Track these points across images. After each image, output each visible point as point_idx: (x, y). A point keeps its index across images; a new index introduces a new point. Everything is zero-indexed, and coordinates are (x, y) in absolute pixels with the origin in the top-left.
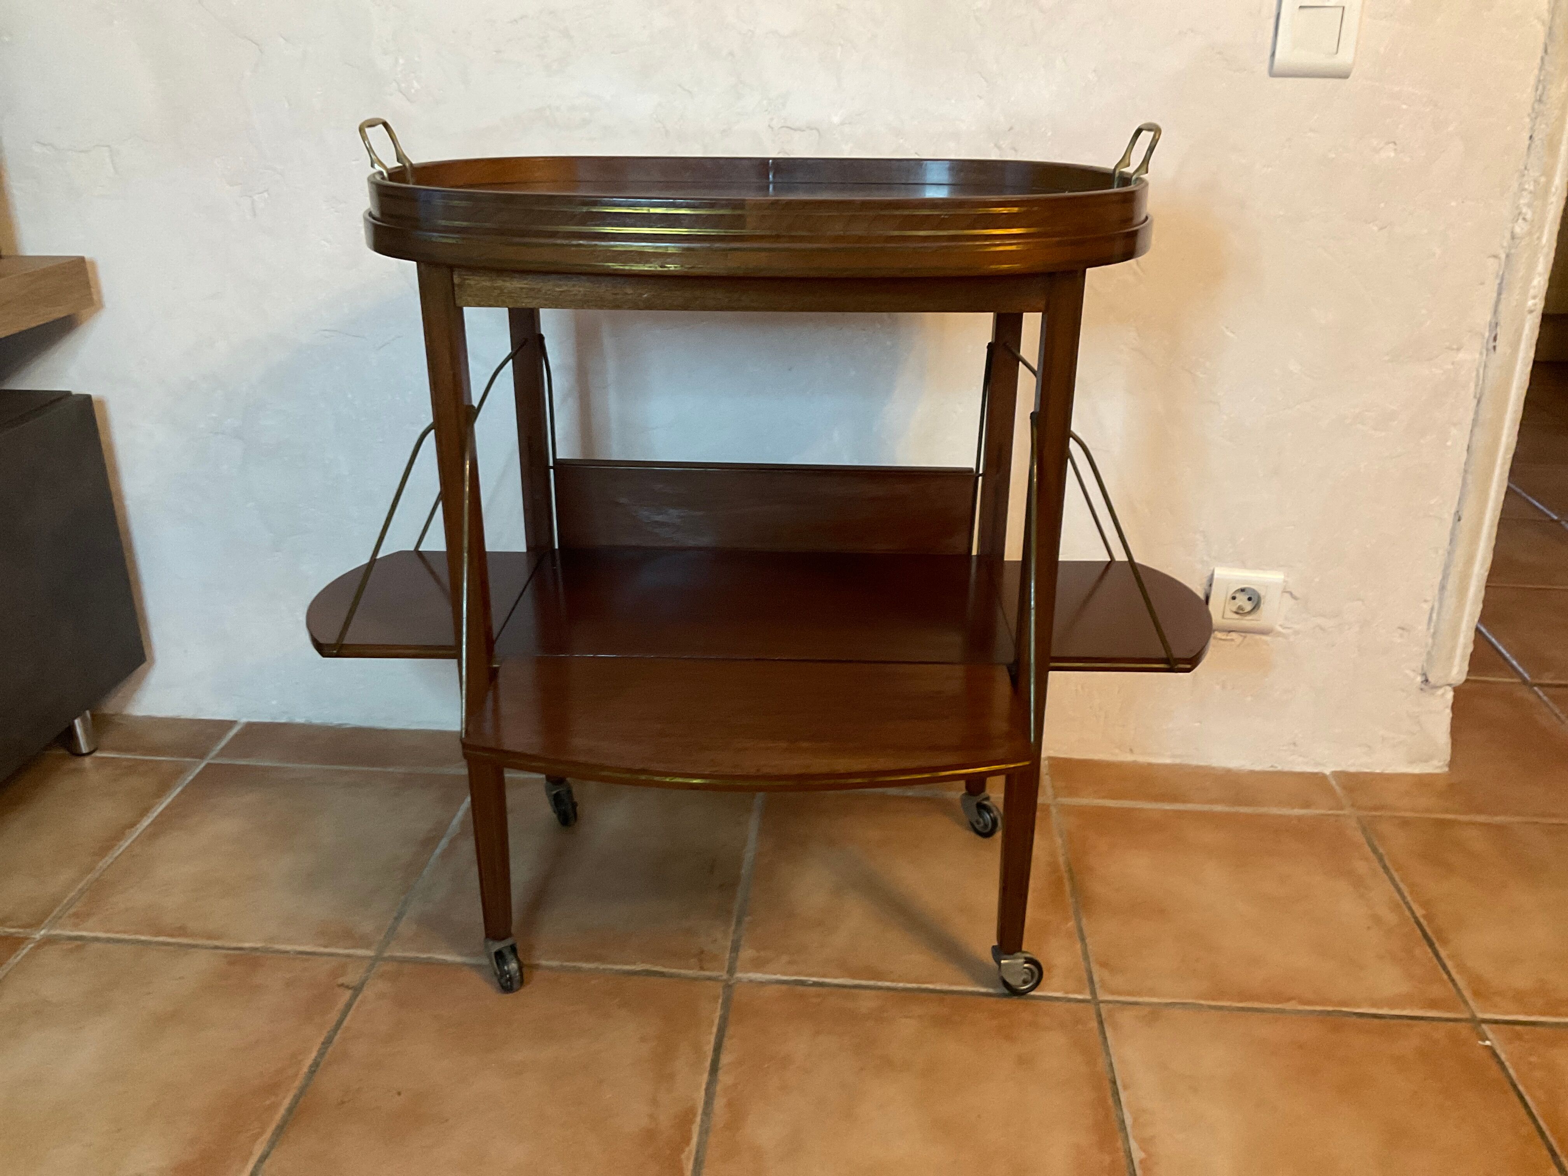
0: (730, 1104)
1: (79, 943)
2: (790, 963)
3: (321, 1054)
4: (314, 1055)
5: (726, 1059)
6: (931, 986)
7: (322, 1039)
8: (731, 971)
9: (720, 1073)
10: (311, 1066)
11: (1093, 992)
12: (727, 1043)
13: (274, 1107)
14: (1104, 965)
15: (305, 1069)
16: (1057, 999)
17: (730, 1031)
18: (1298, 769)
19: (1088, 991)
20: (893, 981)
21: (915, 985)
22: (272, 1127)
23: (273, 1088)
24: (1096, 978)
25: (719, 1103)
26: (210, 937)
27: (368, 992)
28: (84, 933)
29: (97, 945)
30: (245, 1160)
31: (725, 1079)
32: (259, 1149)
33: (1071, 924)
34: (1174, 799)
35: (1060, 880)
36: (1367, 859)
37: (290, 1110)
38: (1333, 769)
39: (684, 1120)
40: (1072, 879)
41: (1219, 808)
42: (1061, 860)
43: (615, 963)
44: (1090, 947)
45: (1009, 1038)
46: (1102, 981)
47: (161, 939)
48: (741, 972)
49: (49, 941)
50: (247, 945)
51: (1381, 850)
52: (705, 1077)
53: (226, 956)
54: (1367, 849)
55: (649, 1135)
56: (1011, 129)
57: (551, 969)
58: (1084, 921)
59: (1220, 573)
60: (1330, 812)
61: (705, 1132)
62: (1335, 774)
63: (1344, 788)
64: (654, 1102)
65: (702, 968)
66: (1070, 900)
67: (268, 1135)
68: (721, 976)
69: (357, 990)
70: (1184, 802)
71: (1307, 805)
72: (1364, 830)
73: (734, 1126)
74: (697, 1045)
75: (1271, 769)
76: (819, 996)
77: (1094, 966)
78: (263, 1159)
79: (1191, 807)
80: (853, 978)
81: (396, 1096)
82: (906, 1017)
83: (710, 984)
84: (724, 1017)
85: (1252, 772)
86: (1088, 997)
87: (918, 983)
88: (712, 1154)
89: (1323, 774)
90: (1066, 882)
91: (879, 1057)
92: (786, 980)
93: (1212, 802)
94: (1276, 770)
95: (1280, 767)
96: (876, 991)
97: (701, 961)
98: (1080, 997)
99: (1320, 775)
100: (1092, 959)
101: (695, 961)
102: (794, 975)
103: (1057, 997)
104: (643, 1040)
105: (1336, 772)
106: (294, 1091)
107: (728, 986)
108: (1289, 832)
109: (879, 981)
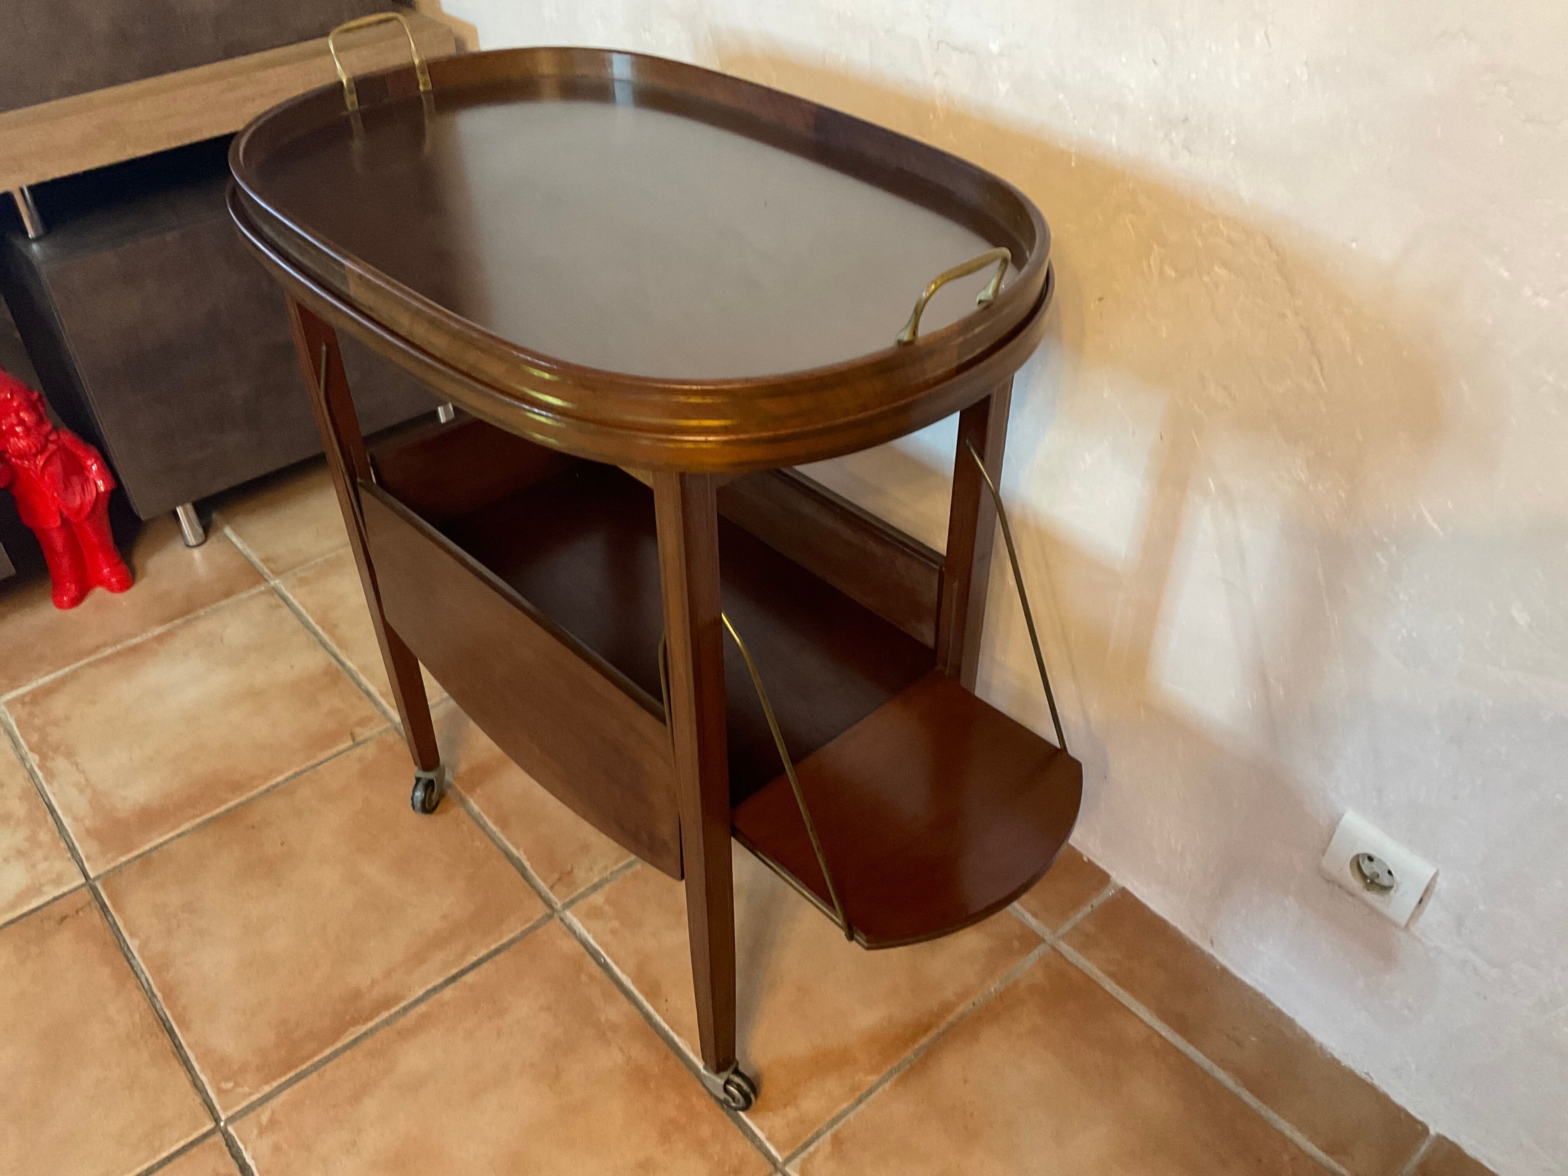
0: (424, 1016)
1: (281, 602)
2: (614, 932)
3: (285, 781)
4: (281, 778)
5: (469, 978)
6: (676, 1039)
7: (298, 769)
8: (567, 906)
9: (452, 985)
10: (272, 786)
11: (788, 1160)
12: (485, 966)
13: (225, 801)
14: (837, 1140)
15: (266, 786)
16: (753, 1137)
17: (499, 958)
19: (788, 1153)
20: (657, 1010)
21: (667, 1027)
22: (208, 816)
23: (236, 787)
24: (811, 1149)
25: (422, 1008)
26: (339, 645)
27: (357, 752)
28: (291, 597)
29: (286, 611)
30: (173, 829)
31: (448, 993)
32: (186, 827)
33: (873, 1079)
35: (927, 1028)
37: (228, 811)
38: (1444, 1134)
39: (386, 1003)
40: (943, 1034)
41: (1221, 1075)
42: (962, 1009)
43: (509, 839)
44: (853, 1113)
45: (665, 1137)
46: (812, 1155)
47: (319, 629)
48: (571, 912)
49: (274, 591)
50: (349, 663)
52: (440, 980)
53: (330, 665)
55: (356, 995)
56: (1186, 120)
57: (470, 812)
58: (887, 1086)
59: (1352, 820)
61: (387, 1022)
62: (1441, 1139)
63: (1426, 1164)
64: (389, 973)
65: (552, 888)
66: (908, 1054)
67: (198, 820)
68: (557, 905)
69: (357, 744)
70: (1191, 1041)
71: (1330, 1151)
73: (405, 1035)
74: (468, 949)
75: (1363, 1076)
76: (591, 977)
77: (828, 1134)
78: (179, 836)
79: (1191, 1051)
80: (634, 982)
81: (280, 845)
82: (621, 1049)
83: (540, 904)
84: (512, 942)
85: (1334, 1063)
86: (780, 1159)
87: (672, 1028)
88: (368, 1043)
89: (1426, 1129)
90: (932, 1033)
91: (557, 1067)
92: (590, 944)
93: (1223, 1064)
94: (1369, 1080)
95: (1376, 1082)
96: (633, 1008)
97: (560, 879)
98: (774, 1152)
99: (1419, 1127)
100: (836, 1127)
101: (556, 876)
102: (601, 945)
103: (756, 1136)
104: (444, 917)
105: (1445, 1138)
106: (243, 798)
107: (550, 917)
108: (1260, 1161)
109: (648, 1001)
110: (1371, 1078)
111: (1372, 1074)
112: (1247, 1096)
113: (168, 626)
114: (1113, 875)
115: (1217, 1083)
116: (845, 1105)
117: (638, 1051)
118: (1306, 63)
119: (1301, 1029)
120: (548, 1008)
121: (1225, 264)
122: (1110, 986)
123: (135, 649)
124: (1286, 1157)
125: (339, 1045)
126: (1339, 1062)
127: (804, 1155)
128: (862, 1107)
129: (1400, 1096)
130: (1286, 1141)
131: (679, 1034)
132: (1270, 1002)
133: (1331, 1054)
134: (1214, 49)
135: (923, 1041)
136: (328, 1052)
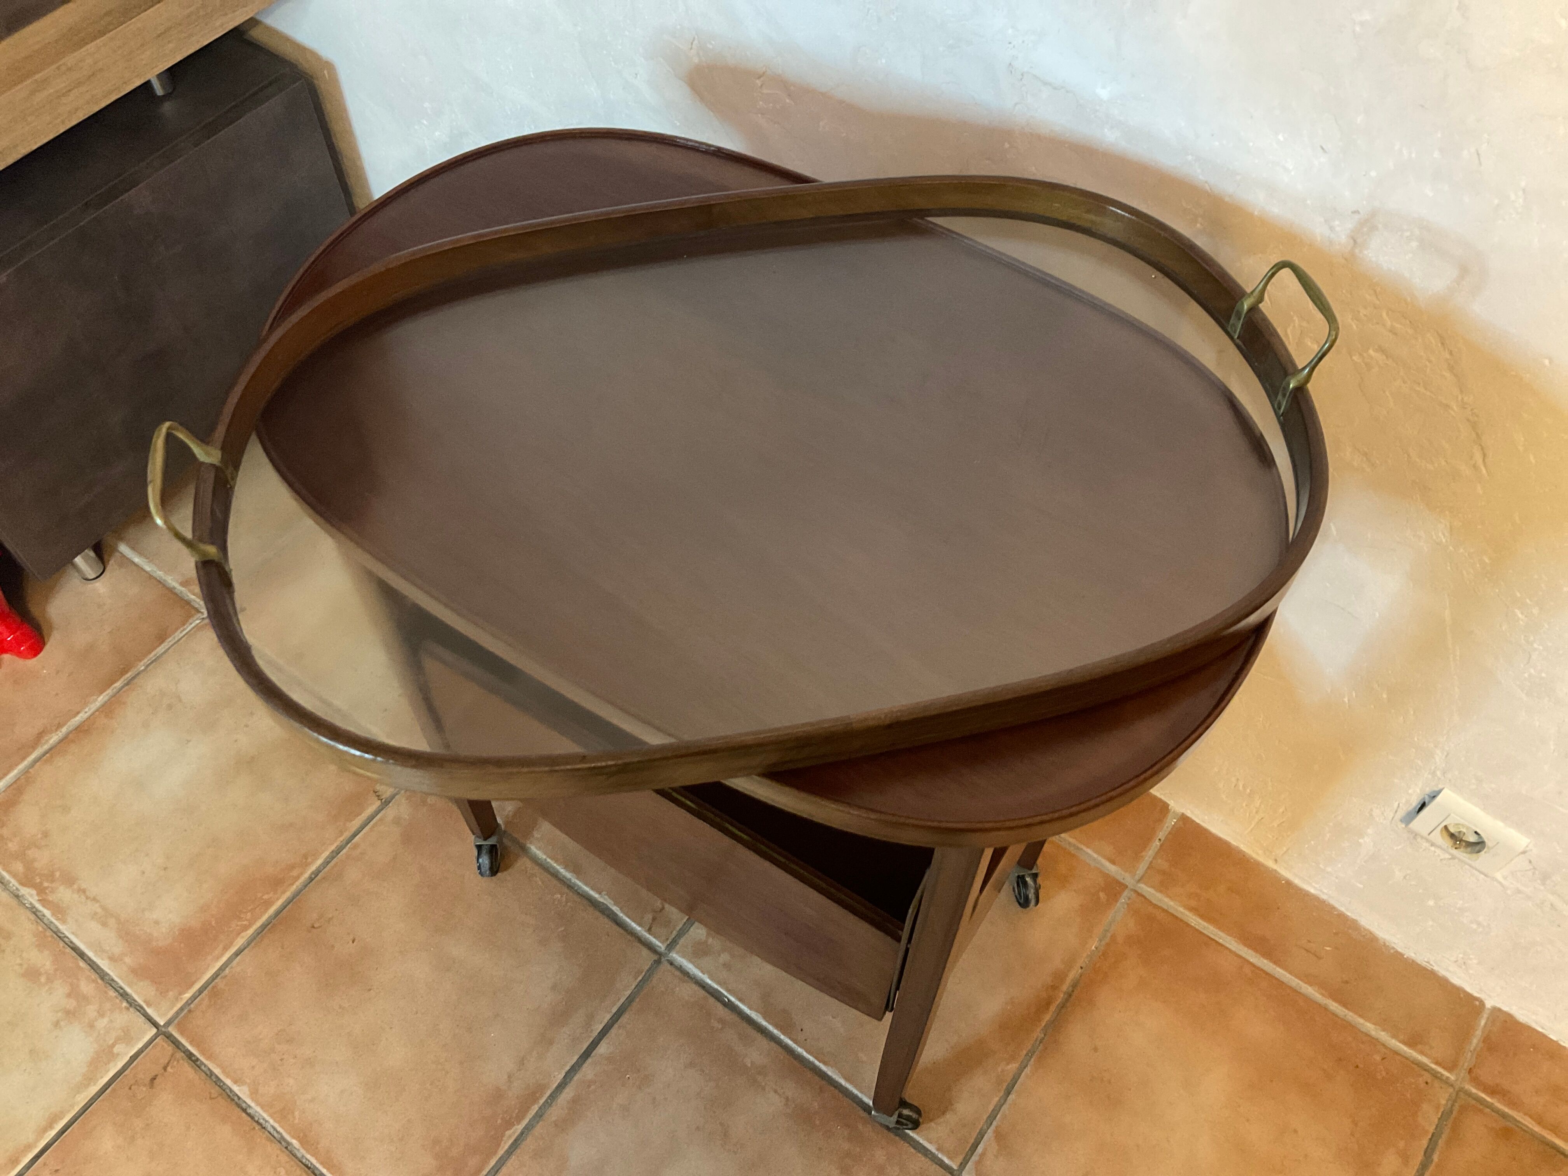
0: (575, 1101)
2: (727, 966)
3: (327, 863)
4: (319, 862)
5: (603, 1049)
6: (823, 1067)
7: (333, 848)
8: (671, 947)
9: (590, 1060)
10: (313, 873)
11: (962, 1166)
12: (613, 1031)
13: (268, 904)
14: (999, 1136)
15: (307, 875)
16: (925, 1152)
17: (624, 1019)
18: (1455, 981)
19: (960, 1159)
20: (795, 1041)
21: (811, 1058)
22: (259, 924)
23: (277, 883)
24: (980, 1149)
25: (568, 1094)
27: (390, 812)
30: (226, 949)
31: (588, 1071)
32: (240, 942)
33: (1013, 1067)
34: (1268, 954)
35: (1048, 1004)
36: (1405, 1158)
37: (278, 913)
38: (1498, 1005)
39: (531, 1096)
40: (1063, 1006)
41: (1309, 990)
42: (1072, 975)
43: (586, 885)
44: (1005, 1107)
46: (982, 1155)
48: (677, 953)
51: (1436, 1158)
52: (575, 1058)
54: (1425, 1143)
55: (498, 1095)
58: (1028, 1070)
59: (1447, 796)
60: (1433, 1066)
61: (539, 1116)
62: (1496, 1011)
63: (1486, 1039)
64: (522, 1062)
65: (649, 930)
66: (1038, 1033)
67: (250, 931)
68: (661, 948)
69: (386, 803)
70: (1277, 963)
71: (1411, 1043)
72: (1445, 1116)
73: (563, 1125)
74: (590, 1018)
75: (1424, 964)
76: (721, 1021)
77: (990, 1133)
78: (237, 954)
79: (1279, 972)
80: (765, 1018)
81: (351, 942)
82: (776, 1091)
83: (645, 952)
84: (630, 1000)
85: (1398, 956)
86: (955, 1167)
87: (816, 1058)
88: (529, 1143)
89: (1482, 1003)
90: (1053, 1008)
91: (721, 1124)
92: (707, 984)
93: (1308, 978)
94: (1429, 967)
95: (1436, 968)
96: (773, 1044)
97: (654, 919)
98: (946, 1161)
99: (1477, 1003)
100: (995, 1123)
101: (649, 917)
102: (719, 983)
103: (927, 1150)
104: (554, 988)
105: (1500, 1010)
106: (288, 894)
107: (658, 962)
108: (1357, 1067)
109: (784, 1034)
110: (1431, 965)
111: (1431, 962)
112: (1334, 1006)
113: (110, 691)
114: (1172, 804)
115: (1307, 999)
116: (997, 1099)
117: (791, 1089)
118: (1524, 190)
119: (1365, 929)
120: (691, 1065)
121: (1381, 350)
122: (1195, 921)
123: (82, 730)
124: (1378, 1058)
125: (501, 1152)
126: (1402, 955)
127: (975, 1158)
128: (1012, 1097)
129: (1458, 978)
130: (1374, 1042)
131: (825, 1063)
132: (1334, 908)
133: (1393, 948)
134: (1405, 152)
135: (1047, 1017)
136: (493, 1162)
